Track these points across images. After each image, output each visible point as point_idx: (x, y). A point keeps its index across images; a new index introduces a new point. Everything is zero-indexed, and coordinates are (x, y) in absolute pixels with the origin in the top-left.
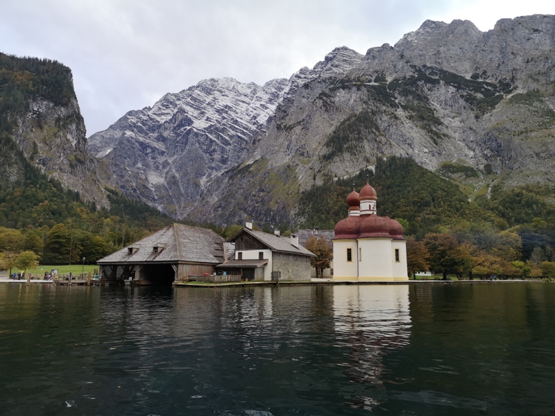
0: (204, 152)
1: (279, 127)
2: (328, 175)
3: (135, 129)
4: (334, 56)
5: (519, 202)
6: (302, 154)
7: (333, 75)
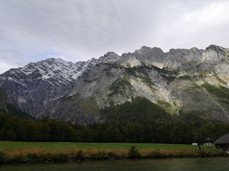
0: (47, 89)
1: (85, 81)
2: (111, 102)
3: (14, 77)
4: (108, 55)
5: (192, 117)
6: (98, 93)
7: (108, 62)
